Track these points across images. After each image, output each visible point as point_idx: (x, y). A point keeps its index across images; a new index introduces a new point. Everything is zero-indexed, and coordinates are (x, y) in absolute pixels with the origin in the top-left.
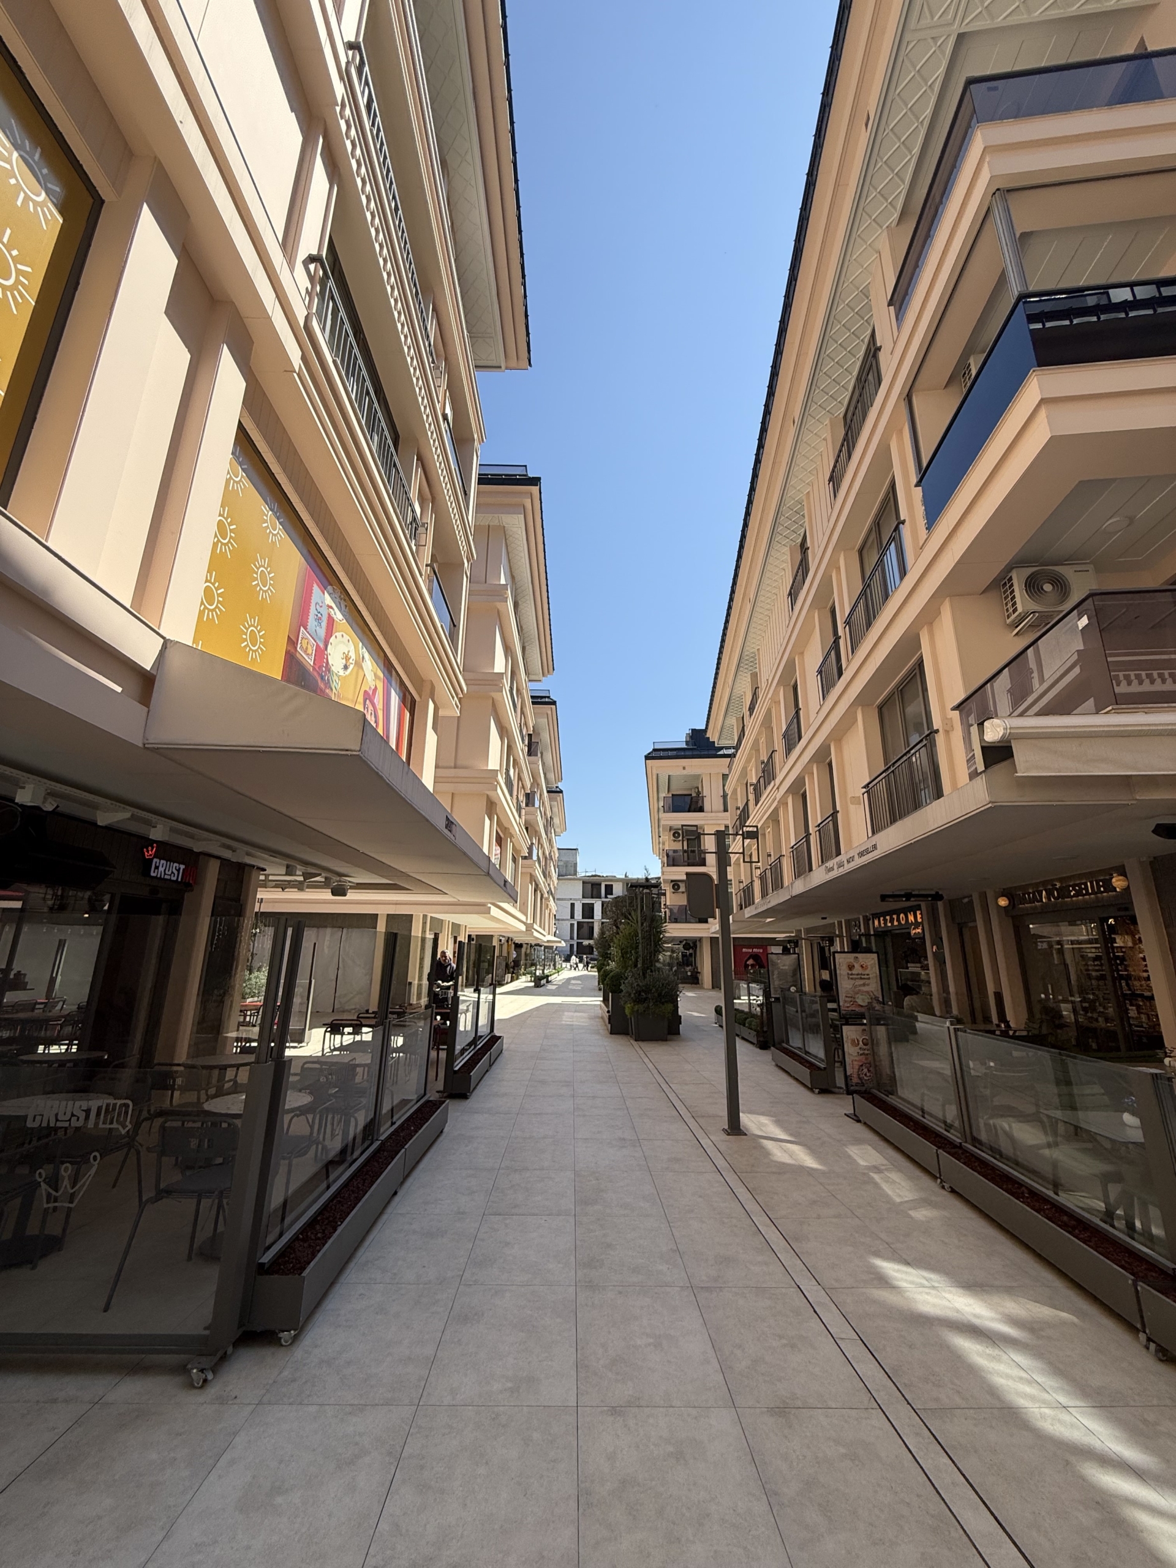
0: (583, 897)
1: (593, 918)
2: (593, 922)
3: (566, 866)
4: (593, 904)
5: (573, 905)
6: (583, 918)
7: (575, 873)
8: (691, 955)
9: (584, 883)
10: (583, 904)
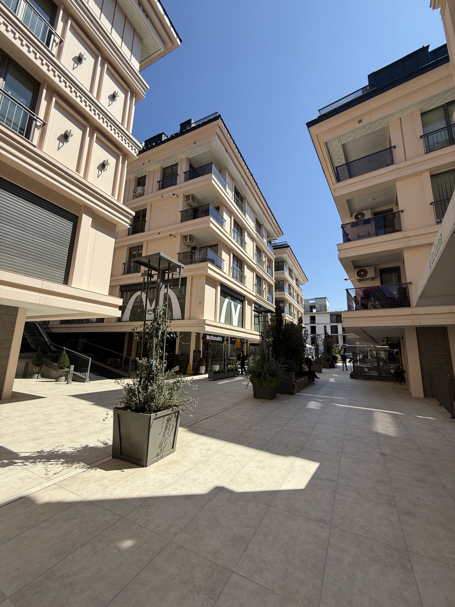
0: (331, 322)
1: (338, 333)
2: (338, 336)
3: (320, 307)
4: (337, 326)
5: (325, 327)
6: (331, 333)
7: (326, 310)
8: (397, 353)
9: (331, 315)
10: (331, 326)
